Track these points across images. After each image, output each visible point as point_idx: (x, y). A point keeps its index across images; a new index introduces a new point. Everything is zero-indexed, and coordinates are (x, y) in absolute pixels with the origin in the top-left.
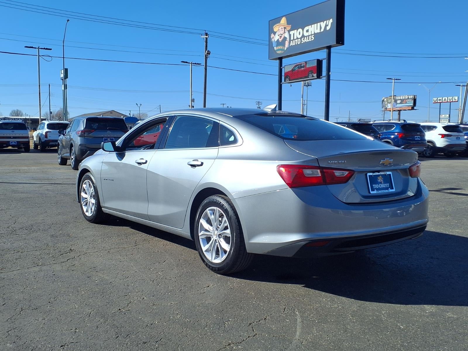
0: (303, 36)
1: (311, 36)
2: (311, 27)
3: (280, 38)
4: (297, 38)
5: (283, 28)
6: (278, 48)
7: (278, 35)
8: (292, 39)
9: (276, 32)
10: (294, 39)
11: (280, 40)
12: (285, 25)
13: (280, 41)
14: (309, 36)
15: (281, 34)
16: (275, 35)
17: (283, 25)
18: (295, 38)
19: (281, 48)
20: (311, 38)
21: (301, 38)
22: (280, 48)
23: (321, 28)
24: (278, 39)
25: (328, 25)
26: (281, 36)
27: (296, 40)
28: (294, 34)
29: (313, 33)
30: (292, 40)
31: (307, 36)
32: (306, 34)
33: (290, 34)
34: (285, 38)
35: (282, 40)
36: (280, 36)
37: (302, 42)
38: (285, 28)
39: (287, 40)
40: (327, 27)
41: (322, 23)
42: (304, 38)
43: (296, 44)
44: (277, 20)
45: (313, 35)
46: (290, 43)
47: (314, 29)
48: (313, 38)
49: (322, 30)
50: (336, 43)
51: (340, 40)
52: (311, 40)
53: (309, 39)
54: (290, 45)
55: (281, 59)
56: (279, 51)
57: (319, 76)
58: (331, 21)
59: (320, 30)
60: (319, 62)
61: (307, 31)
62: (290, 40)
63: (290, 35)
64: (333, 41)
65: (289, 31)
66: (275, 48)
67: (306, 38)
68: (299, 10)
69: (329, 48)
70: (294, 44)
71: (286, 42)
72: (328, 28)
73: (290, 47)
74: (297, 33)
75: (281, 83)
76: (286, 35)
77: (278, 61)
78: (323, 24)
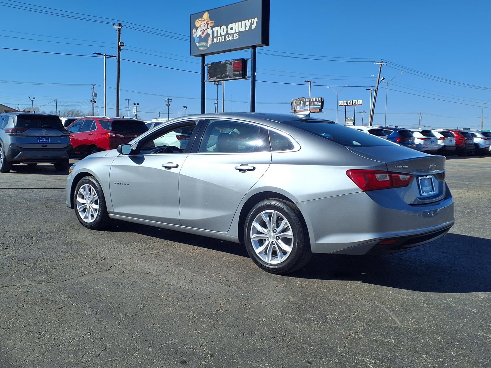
0: (227, 34)
1: (235, 34)
2: (236, 25)
3: (203, 34)
4: (221, 36)
5: (206, 23)
6: (200, 44)
7: (201, 31)
8: (215, 35)
9: (198, 27)
10: (217, 36)
11: (202, 35)
12: (208, 21)
13: (203, 37)
14: (233, 34)
15: (204, 30)
16: (197, 31)
17: (205, 20)
18: (219, 35)
19: (204, 44)
20: (235, 36)
21: (225, 36)
22: (202, 44)
23: (246, 26)
24: (201, 35)
25: (253, 24)
26: (204, 32)
27: (220, 37)
28: (217, 31)
29: (237, 31)
30: (216, 37)
31: (231, 34)
32: (230, 32)
33: (214, 30)
34: (208, 35)
35: (205, 36)
36: (202, 32)
37: (226, 40)
38: (208, 24)
39: (210, 36)
40: (252, 25)
41: (247, 21)
42: (228, 36)
43: (220, 41)
44: (200, 15)
45: (238, 34)
46: (213, 40)
47: (238, 27)
48: (238, 36)
49: (247, 29)
50: (261, 43)
51: (265, 40)
52: (235, 38)
53: (233, 37)
54: (214, 42)
55: (203, 56)
56: (202, 47)
57: (244, 76)
58: (256, 19)
59: (245, 29)
60: (244, 62)
61: (232, 29)
62: (213, 37)
63: (213, 32)
64: (258, 40)
65: (212, 28)
66: (197, 44)
67: (230, 35)
68: (223, 6)
69: (254, 47)
70: (218, 42)
71: (209, 38)
72: (253, 27)
73: (213, 44)
74: (220, 30)
75: (204, 81)
76: (209, 31)
77: (200, 58)
78: (248, 23)
